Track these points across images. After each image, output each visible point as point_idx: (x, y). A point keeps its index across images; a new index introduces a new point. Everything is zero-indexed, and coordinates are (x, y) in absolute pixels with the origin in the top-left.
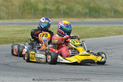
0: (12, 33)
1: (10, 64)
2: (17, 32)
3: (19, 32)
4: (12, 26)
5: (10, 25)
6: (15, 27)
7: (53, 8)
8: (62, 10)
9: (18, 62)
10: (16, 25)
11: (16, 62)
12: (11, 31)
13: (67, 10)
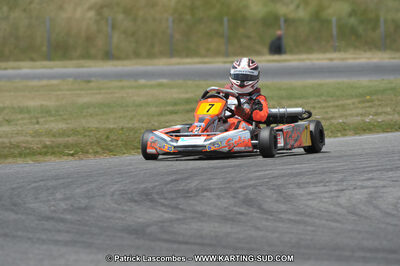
0: (154, 109)
1: (149, 230)
2: (169, 108)
3: (177, 108)
4: (153, 82)
5: (142, 81)
6: (160, 85)
7: (302, 13)
8: (334, 19)
9: (178, 220)
10: (164, 81)
11: (171, 221)
12: (147, 104)
13: (353, 21)
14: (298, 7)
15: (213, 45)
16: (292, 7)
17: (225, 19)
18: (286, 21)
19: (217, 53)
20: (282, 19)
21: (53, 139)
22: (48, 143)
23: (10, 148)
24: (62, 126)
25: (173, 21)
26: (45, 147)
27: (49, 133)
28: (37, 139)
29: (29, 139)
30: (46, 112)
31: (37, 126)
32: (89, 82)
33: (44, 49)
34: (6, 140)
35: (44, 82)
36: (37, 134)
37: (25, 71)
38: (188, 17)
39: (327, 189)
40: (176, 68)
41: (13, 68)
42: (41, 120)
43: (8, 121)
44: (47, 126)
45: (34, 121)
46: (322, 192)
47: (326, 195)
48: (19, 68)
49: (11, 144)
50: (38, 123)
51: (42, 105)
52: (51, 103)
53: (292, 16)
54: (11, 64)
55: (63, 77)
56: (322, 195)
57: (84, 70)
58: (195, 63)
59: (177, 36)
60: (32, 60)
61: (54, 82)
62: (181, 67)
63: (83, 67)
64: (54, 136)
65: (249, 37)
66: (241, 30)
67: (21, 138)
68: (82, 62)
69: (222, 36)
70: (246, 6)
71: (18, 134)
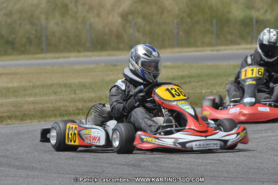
14: (266, 11)
15: (207, 40)
16: (262, 12)
17: (214, 21)
18: (258, 21)
19: (210, 45)
20: (254, 21)
21: (84, 104)
22: (80, 107)
23: (53, 111)
24: (93, 95)
25: (177, 23)
26: (78, 109)
28: (73, 104)
29: (67, 104)
30: (83, 86)
31: (74, 96)
32: (116, 65)
33: (88, 44)
34: (50, 105)
35: (84, 67)
36: (73, 100)
37: (72, 59)
38: (189, 20)
39: (274, 134)
40: (177, 55)
41: (64, 57)
42: (77, 92)
43: (55, 93)
44: (80, 96)
45: (73, 92)
46: (270, 136)
47: (273, 138)
48: (69, 57)
49: (54, 108)
50: (75, 93)
51: (80, 82)
52: (87, 80)
53: (262, 18)
54: (63, 55)
55: (97, 63)
56: (270, 138)
57: (114, 58)
58: (191, 51)
60: (79, 52)
61: (92, 66)
62: (182, 54)
63: (112, 55)
64: (85, 102)
65: (232, 34)
66: (226, 29)
67: (61, 104)
68: (112, 52)
69: (212, 33)
70: (229, 12)
71: (59, 101)
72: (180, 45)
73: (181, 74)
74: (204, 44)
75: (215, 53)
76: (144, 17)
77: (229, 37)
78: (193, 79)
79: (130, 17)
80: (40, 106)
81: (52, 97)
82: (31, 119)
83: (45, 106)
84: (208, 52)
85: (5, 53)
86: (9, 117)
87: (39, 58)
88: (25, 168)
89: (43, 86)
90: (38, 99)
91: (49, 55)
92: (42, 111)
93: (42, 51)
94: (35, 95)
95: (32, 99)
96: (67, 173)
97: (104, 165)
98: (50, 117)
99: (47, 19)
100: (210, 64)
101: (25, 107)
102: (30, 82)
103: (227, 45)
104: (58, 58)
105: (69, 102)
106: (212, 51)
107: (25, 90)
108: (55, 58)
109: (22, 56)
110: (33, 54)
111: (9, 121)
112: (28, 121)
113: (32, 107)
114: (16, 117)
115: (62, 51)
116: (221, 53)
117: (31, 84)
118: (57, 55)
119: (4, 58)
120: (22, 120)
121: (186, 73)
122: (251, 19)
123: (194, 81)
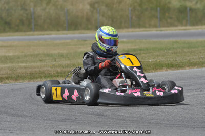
14: (197, 2)
15: (152, 23)
16: (194, 2)
17: (159, 9)
18: (191, 9)
19: (155, 26)
20: (188, 9)
21: (62, 69)
22: (59, 71)
23: (39, 73)
24: (68, 62)
25: (132, 10)
26: (58, 73)
27: (60, 66)
28: (54, 69)
29: (50, 69)
30: (61, 56)
31: (55, 63)
32: (86, 41)
33: (65, 25)
34: (37, 70)
35: (62, 41)
36: (54, 66)
37: (53, 36)
39: (202, 92)
40: (131, 33)
41: (47, 34)
42: (57, 60)
43: (41, 61)
44: (59, 63)
45: (54, 60)
46: (200, 94)
47: (202, 96)
48: (51, 34)
49: (40, 71)
50: (55, 61)
51: (59, 53)
52: (64, 51)
53: (194, 7)
55: (72, 39)
58: (141, 31)
59: (134, 18)
60: (58, 30)
61: (68, 41)
62: (135, 33)
63: (83, 33)
64: (62, 67)
65: (171, 18)
66: (167, 14)
67: (45, 69)
68: (83, 31)
69: (157, 18)
70: (169, 2)
71: (44, 66)
72: (133, 26)
73: (133, 47)
74: (150, 26)
75: (159, 32)
76: (107, 6)
77: (169, 21)
78: (142, 52)
79: (96, 5)
80: (30, 70)
81: (39, 64)
82: (23, 79)
83: (34, 70)
84: (154, 31)
85: (4, 31)
86: (7, 78)
87: (29, 35)
88: (19, 116)
89: (31, 55)
90: (28, 65)
91: (36, 33)
92: (31, 74)
93: (31, 30)
94: (26, 62)
95: (23, 65)
96: (50, 120)
97: (77, 114)
98: (37, 78)
99: (35, 6)
100: (155, 40)
101: (19, 71)
102: (22, 52)
103: (168, 26)
104: (43, 35)
105: (51, 67)
106: (157, 31)
107: (19, 58)
108: (41, 35)
109: (17, 33)
110: (25, 31)
111: (7, 81)
112: (21, 81)
113: (24, 70)
114: (12, 78)
115: (46, 30)
116: (163, 32)
117: (23, 54)
118: (42, 33)
119: (2, 34)
120: (16, 80)
121: (137, 47)
122: (186, 8)
123: (143, 53)
